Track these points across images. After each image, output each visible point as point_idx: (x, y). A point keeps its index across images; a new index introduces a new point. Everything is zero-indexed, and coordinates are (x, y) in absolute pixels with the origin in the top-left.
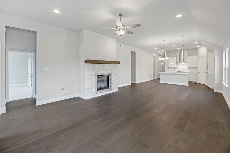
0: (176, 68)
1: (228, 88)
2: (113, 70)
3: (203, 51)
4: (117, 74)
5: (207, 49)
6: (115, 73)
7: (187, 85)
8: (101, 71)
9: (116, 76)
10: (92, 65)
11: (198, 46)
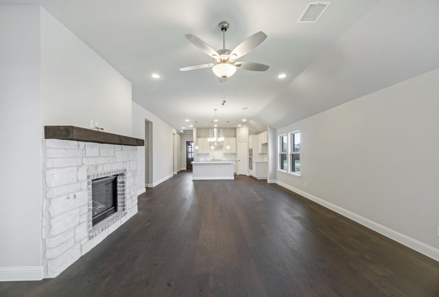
0: (209, 154)
1: (300, 177)
2: (129, 161)
3: (243, 131)
4: (137, 170)
5: (249, 130)
6: (132, 169)
7: (233, 178)
8: (103, 164)
9: (134, 176)
10: (78, 146)
11: (240, 126)
